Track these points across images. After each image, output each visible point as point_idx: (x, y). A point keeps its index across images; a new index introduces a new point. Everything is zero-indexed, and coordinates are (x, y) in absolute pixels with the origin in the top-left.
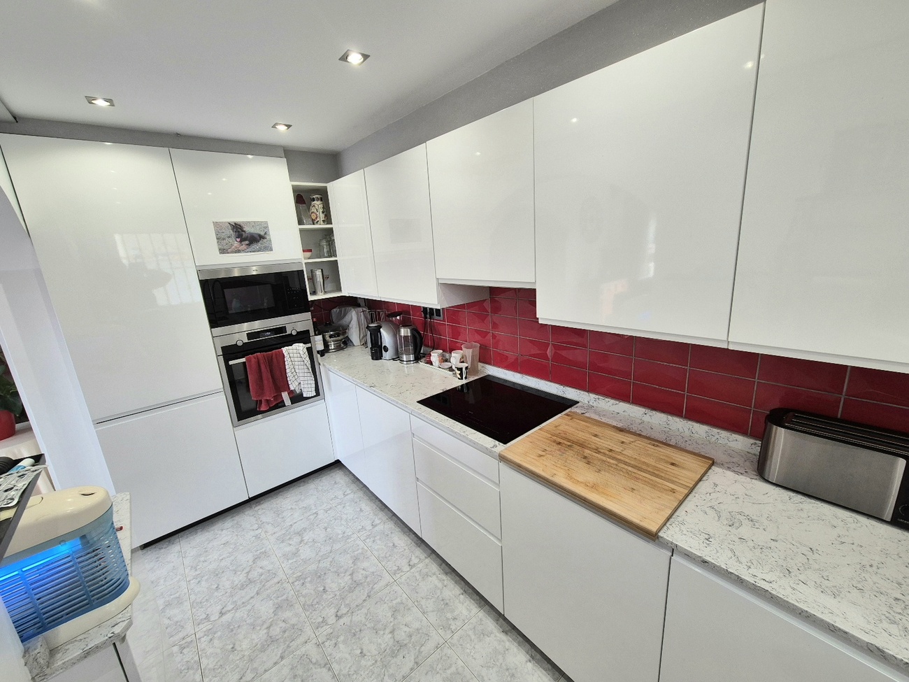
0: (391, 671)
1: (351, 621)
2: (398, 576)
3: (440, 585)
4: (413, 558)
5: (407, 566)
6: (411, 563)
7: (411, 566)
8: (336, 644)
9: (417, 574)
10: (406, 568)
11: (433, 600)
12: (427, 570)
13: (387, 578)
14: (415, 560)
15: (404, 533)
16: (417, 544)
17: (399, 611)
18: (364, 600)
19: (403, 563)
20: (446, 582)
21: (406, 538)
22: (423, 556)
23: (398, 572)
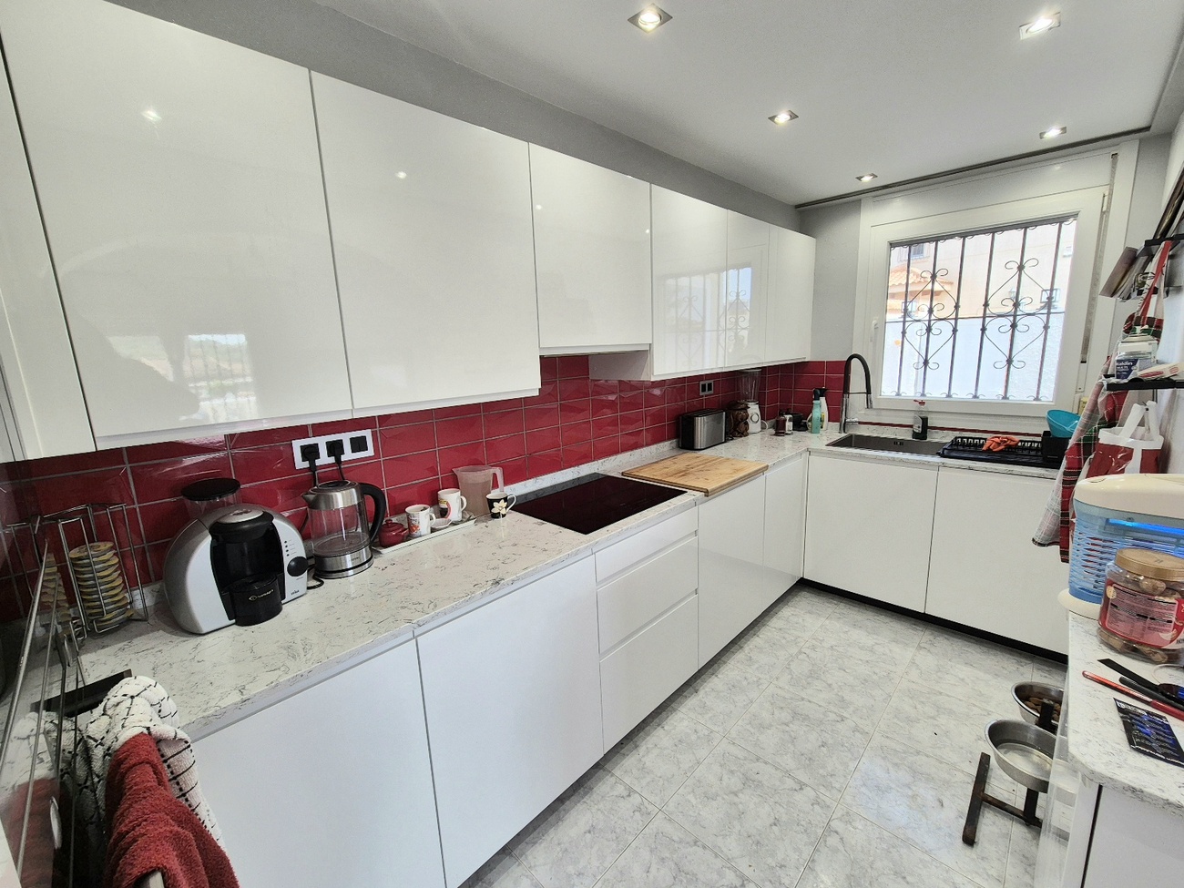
0: (778, 783)
1: (742, 856)
2: (650, 808)
3: (656, 751)
4: (615, 793)
5: (631, 799)
6: (625, 793)
7: (631, 792)
8: (781, 867)
9: (644, 782)
10: (636, 799)
11: (678, 756)
12: (634, 771)
13: (658, 823)
14: (620, 789)
15: (559, 820)
16: (586, 794)
17: (705, 793)
18: (704, 847)
19: (626, 806)
20: (650, 746)
21: (573, 813)
22: (610, 780)
23: (644, 810)
